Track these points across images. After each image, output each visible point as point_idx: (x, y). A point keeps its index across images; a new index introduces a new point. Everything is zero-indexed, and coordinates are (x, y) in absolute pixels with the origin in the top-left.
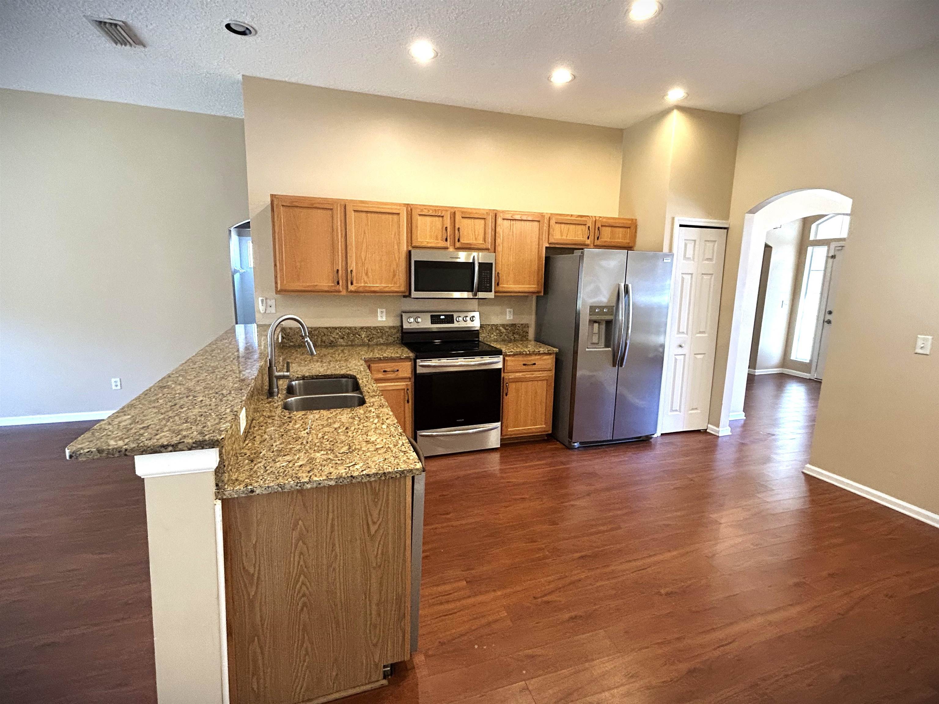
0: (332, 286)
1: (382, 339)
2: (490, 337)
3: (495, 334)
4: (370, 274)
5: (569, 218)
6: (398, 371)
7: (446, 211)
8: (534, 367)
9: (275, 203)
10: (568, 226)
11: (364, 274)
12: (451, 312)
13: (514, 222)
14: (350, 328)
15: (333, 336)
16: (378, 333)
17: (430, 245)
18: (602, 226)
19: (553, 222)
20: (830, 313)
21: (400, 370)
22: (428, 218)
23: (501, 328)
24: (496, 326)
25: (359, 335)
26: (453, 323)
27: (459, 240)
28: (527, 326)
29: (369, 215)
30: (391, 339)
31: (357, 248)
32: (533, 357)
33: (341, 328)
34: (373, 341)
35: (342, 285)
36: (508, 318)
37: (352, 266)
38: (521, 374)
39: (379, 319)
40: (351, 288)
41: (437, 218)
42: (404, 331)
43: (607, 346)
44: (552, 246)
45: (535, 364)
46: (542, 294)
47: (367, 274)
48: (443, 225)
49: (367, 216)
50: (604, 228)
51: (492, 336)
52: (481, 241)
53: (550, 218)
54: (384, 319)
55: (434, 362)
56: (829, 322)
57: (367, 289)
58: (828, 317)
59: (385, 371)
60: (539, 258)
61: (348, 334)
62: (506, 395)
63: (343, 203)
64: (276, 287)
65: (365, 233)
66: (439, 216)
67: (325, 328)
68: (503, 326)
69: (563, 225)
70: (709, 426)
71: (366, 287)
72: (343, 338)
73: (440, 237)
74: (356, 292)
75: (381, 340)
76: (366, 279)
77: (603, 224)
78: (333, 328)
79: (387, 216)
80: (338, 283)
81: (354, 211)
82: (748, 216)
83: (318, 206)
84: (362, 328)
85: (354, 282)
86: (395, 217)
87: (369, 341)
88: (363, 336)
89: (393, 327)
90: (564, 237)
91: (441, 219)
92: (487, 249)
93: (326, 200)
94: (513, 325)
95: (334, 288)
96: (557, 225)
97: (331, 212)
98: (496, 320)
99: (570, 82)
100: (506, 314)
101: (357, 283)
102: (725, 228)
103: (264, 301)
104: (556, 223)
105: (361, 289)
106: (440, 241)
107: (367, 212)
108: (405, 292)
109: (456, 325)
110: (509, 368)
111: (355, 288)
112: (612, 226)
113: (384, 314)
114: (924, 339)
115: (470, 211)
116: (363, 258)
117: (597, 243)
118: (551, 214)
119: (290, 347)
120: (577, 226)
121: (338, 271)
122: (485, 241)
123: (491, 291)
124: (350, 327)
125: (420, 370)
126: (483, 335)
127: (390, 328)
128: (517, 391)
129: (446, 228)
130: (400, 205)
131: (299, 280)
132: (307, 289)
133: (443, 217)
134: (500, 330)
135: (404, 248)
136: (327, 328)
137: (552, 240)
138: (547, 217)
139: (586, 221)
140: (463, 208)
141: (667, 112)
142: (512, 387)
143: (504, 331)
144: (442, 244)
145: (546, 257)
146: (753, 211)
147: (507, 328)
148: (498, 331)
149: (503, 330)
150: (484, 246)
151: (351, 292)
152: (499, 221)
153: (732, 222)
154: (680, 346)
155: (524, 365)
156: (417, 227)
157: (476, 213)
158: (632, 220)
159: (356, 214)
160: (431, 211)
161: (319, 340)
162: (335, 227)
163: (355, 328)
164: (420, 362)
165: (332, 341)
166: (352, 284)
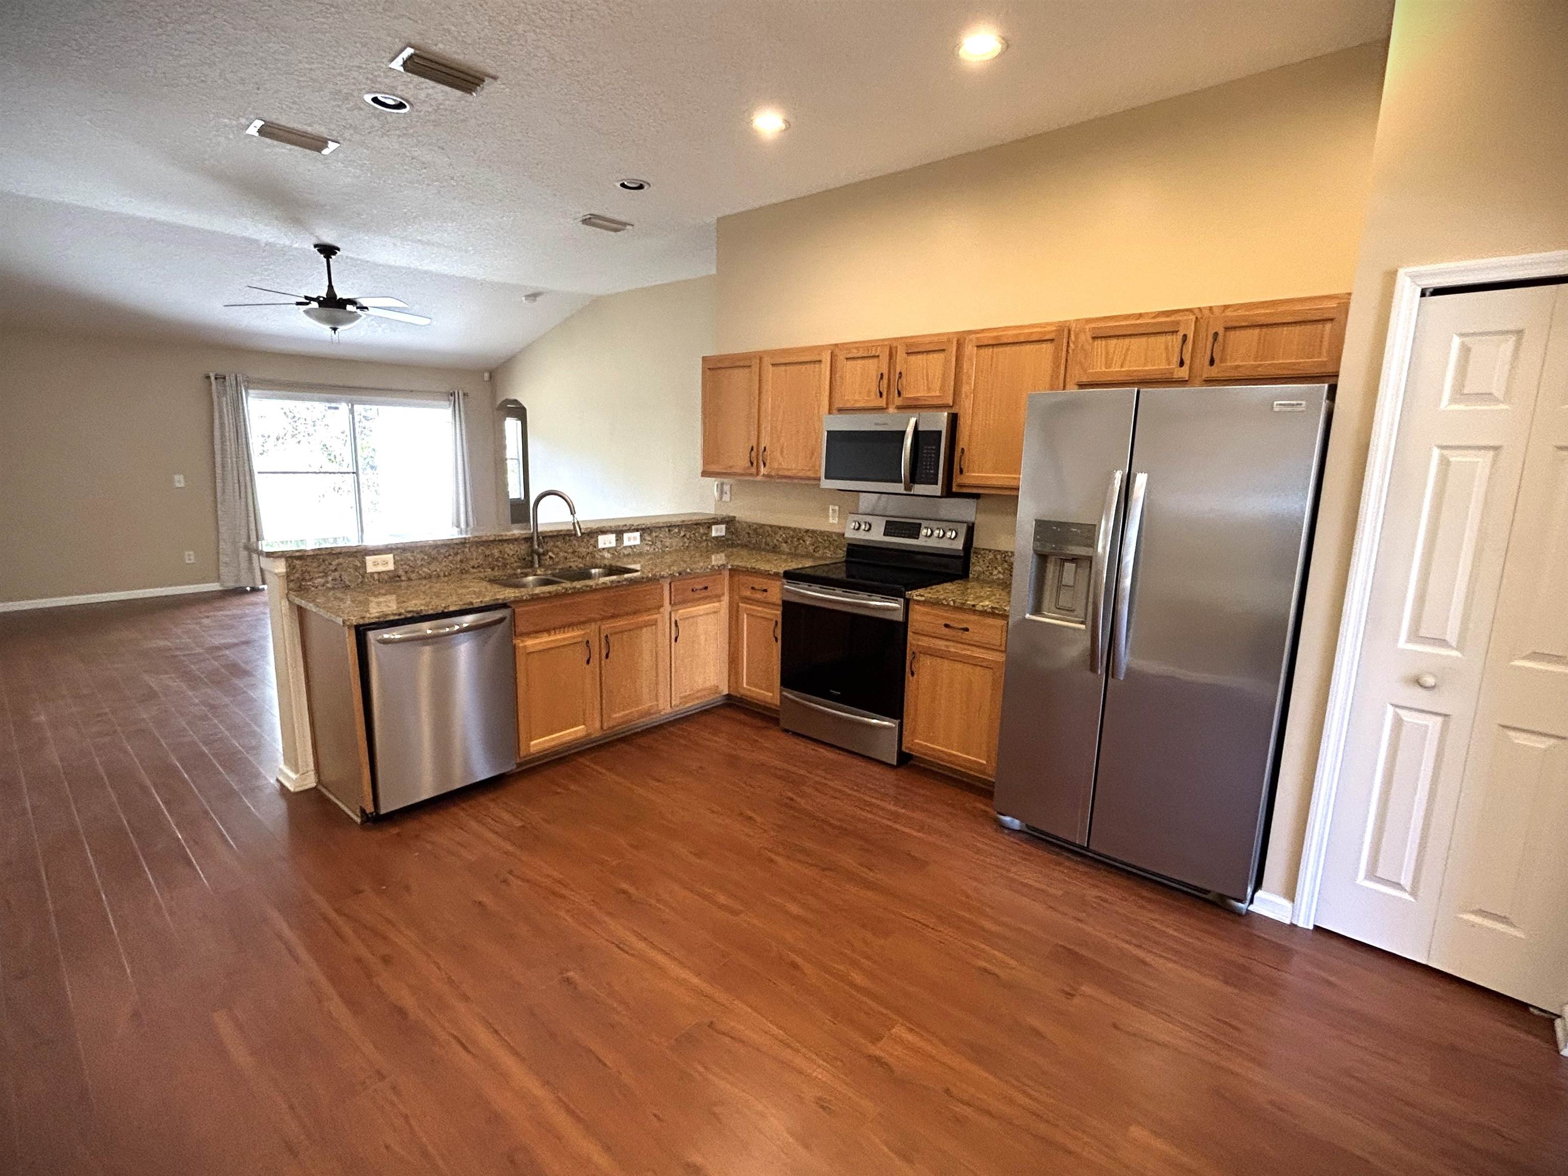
0: (747, 467)
1: (830, 551)
2: (991, 574)
4: (785, 452)
5: (1131, 322)
6: (766, 591)
7: (883, 346)
8: (966, 636)
10: (1127, 341)
11: (780, 456)
12: (918, 519)
13: (1000, 349)
14: (794, 530)
16: (825, 541)
17: (858, 405)
18: (1227, 329)
19: (1085, 337)
21: (769, 591)
22: (859, 362)
25: (804, 541)
26: (922, 538)
27: (900, 394)
29: (788, 368)
30: (840, 553)
31: (773, 416)
32: (966, 616)
33: (785, 528)
34: (818, 551)
35: (756, 467)
37: (766, 441)
38: (938, 642)
39: (831, 521)
40: (763, 471)
41: (870, 361)
42: (847, 541)
45: (967, 629)
47: (782, 452)
48: (878, 370)
49: (786, 371)
50: (1232, 334)
51: (995, 572)
52: (936, 394)
53: (1080, 329)
54: (836, 521)
57: (780, 472)
59: (753, 588)
61: (793, 537)
63: (759, 356)
65: (783, 394)
66: (874, 357)
67: (769, 525)
69: (1113, 342)
71: (780, 470)
72: (786, 542)
73: (872, 390)
76: (780, 459)
77: (1229, 324)
79: (808, 366)
80: (752, 465)
81: (773, 365)
83: (738, 364)
84: (807, 531)
86: (817, 367)
87: (814, 551)
88: (808, 543)
89: (843, 536)
90: (1115, 368)
91: (875, 360)
92: (947, 407)
95: (747, 471)
96: (1098, 342)
97: (748, 369)
101: (771, 465)
104: (1094, 338)
105: (774, 474)
106: (872, 397)
107: (787, 364)
109: (921, 541)
110: (917, 626)
111: (768, 471)
112: (1261, 326)
115: (920, 340)
116: (779, 430)
117: (1214, 372)
119: (738, 545)
120: (1152, 339)
121: (753, 448)
122: (943, 391)
123: (936, 483)
124: (795, 528)
126: (978, 568)
127: (839, 535)
129: (882, 374)
131: (719, 460)
133: (878, 356)
135: (826, 413)
136: (771, 526)
139: (1178, 323)
140: (907, 338)
144: (875, 402)
150: (941, 401)
152: (968, 351)
155: (946, 626)
156: (842, 379)
157: (930, 343)
158: (1329, 299)
159: (774, 368)
160: (863, 350)
162: (752, 389)
163: (800, 529)
164: (785, 584)
165: (775, 546)
166: (765, 466)
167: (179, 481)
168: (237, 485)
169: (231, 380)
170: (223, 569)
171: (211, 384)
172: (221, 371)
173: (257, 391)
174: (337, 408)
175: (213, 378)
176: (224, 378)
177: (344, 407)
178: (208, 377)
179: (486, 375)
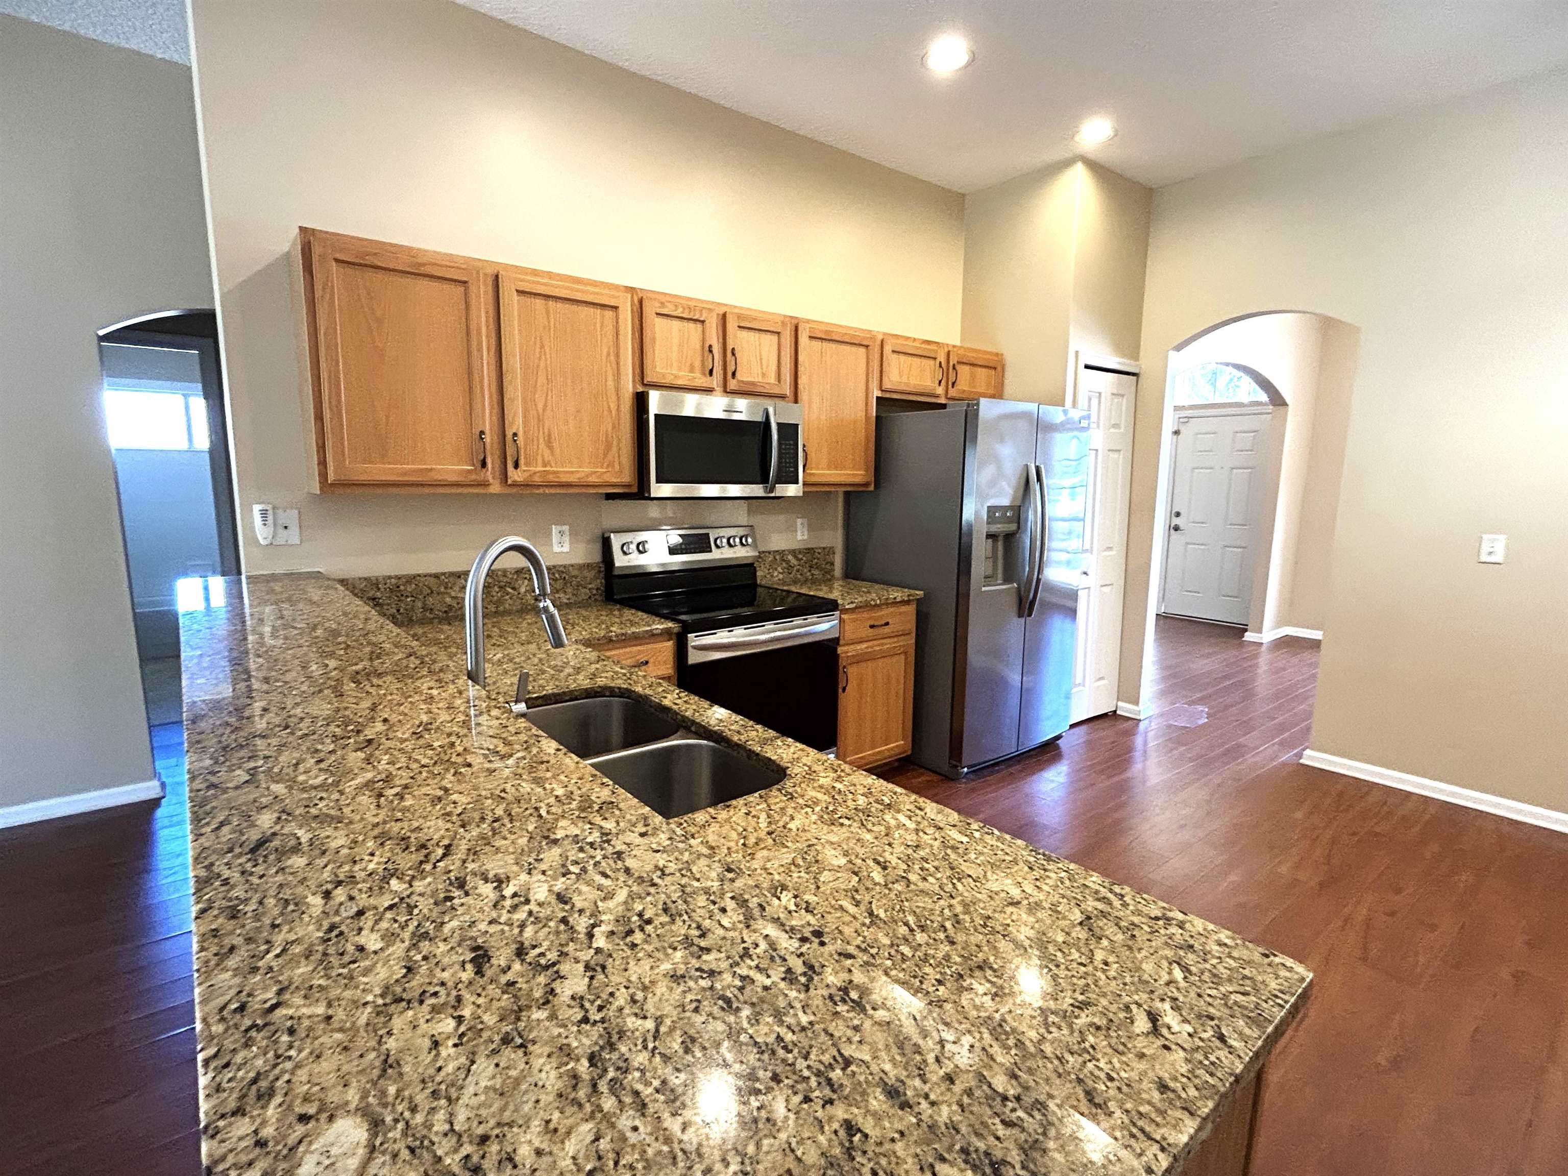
0: (469, 471)
1: (565, 593)
2: (772, 576)
3: (780, 569)
4: (555, 445)
5: (911, 344)
6: (647, 663)
7: (710, 310)
8: (886, 630)
9: (317, 250)
10: (910, 358)
11: (542, 446)
13: (828, 344)
15: (453, 594)
17: (679, 383)
18: (959, 363)
19: (888, 349)
20: (1178, 514)
21: (651, 661)
22: (676, 324)
23: (790, 557)
24: (781, 553)
25: (513, 589)
26: (711, 551)
27: (734, 374)
28: (831, 551)
29: (549, 303)
30: (584, 593)
31: (525, 379)
32: (885, 611)
35: (493, 468)
36: (799, 537)
37: (516, 423)
38: (864, 646)
39: (557, 549)
40: (515, 475)
41: (691, 325)
42: (616, 573)
43: (1007, 580)
44: (887, 395)
45: (887, 624)
46: (872, 488)
47: (549, 443)
48: (704, 340)
49: (546, 307)
50: (960, 367)
51: (775, 573)
52: (772, 379)
53: (882, 341)
54: (566, 548)
55: (722, 636)
56: (1176, 528)
57: (551, 477)
58: (1176, 521)
60: (867, 418)
62: (844, 689)
63: (491, 271)
64: (323, 475)
65: (542, 347)
66: (696, 321)
67: (430, 575)
68: (793, 552)
69: (902, 357)
70: (1120, 704)
71: (548, 472)
73: (697, 364)
74: (526, 485)
75: (562, 595)
76: (547, 453)
77: (959, 360)
78: (452, 574)
79: (591, 310)
80: (484, 464)
81: (518, 291)
82: (1172, 354)
83: (429, 270)
85: (522, 461)
86: (609, 314)
88: (522, 590)
89: (589, 565)
90: (905, 380)
91: (699, 325)
92: (783, 397)
93: (451, 261)
94: (810, 551)
95: (474, 477)
96: (895, 356)
97: (463, 289)
98: (779, 541)
99: (966, 67)
100: (796, 531)
101: (527, 464)
102: (1134, 374)
103: (270, 512)
104: (894, 351)
105: (537, 479)
106: (698, 374)
107: (547, 297)
108: (629, 486)
109: (716, 555)
110: (849, 635)
111: (527, 474)
112: (972, 364)
113: (567, 538)
114: (1493, 540)
115: (754, 314)
116: (540, 406)
117: (953, 393)
118: (884, 334)
120: (923, 360)
121: (482, 433)
122: (779, 381)
123: (796, 482)
125: (694, 658)
126: (762, 573)
127: (582, 567)
128: (861, 680)
129: (710, 346)
130: (616, 287)
131: (383, 457)
132: (406, 478)
133: (703, 322)
134: (788, 562)
135: (629, 387)
136: (436, 576)
137: (887, 385)
138: (880, 337)
139: (936, 352)
140: (740, 307)
141: (1067, 163)
142: (852, 671)
143: (796, 563)
144: (702, 381)
145: (877, 417)
146: (1179, 348)
147: (800, 556)
148: (784, 565)
149: (794, 561)
150: (777, 391)
151: (515, 485)
152: (803, 339)
153: (1145, 364)
154: (1085, 573)
155: (872, 627)
156: (654, 339)
157: (763, 320)
158: (997, 355)
159: (522, 298)
160: (680, 310)
161: (420, 604)
162: (473, 326)
164: (694, 640)
165: (450, 607)
166: (516, 466)
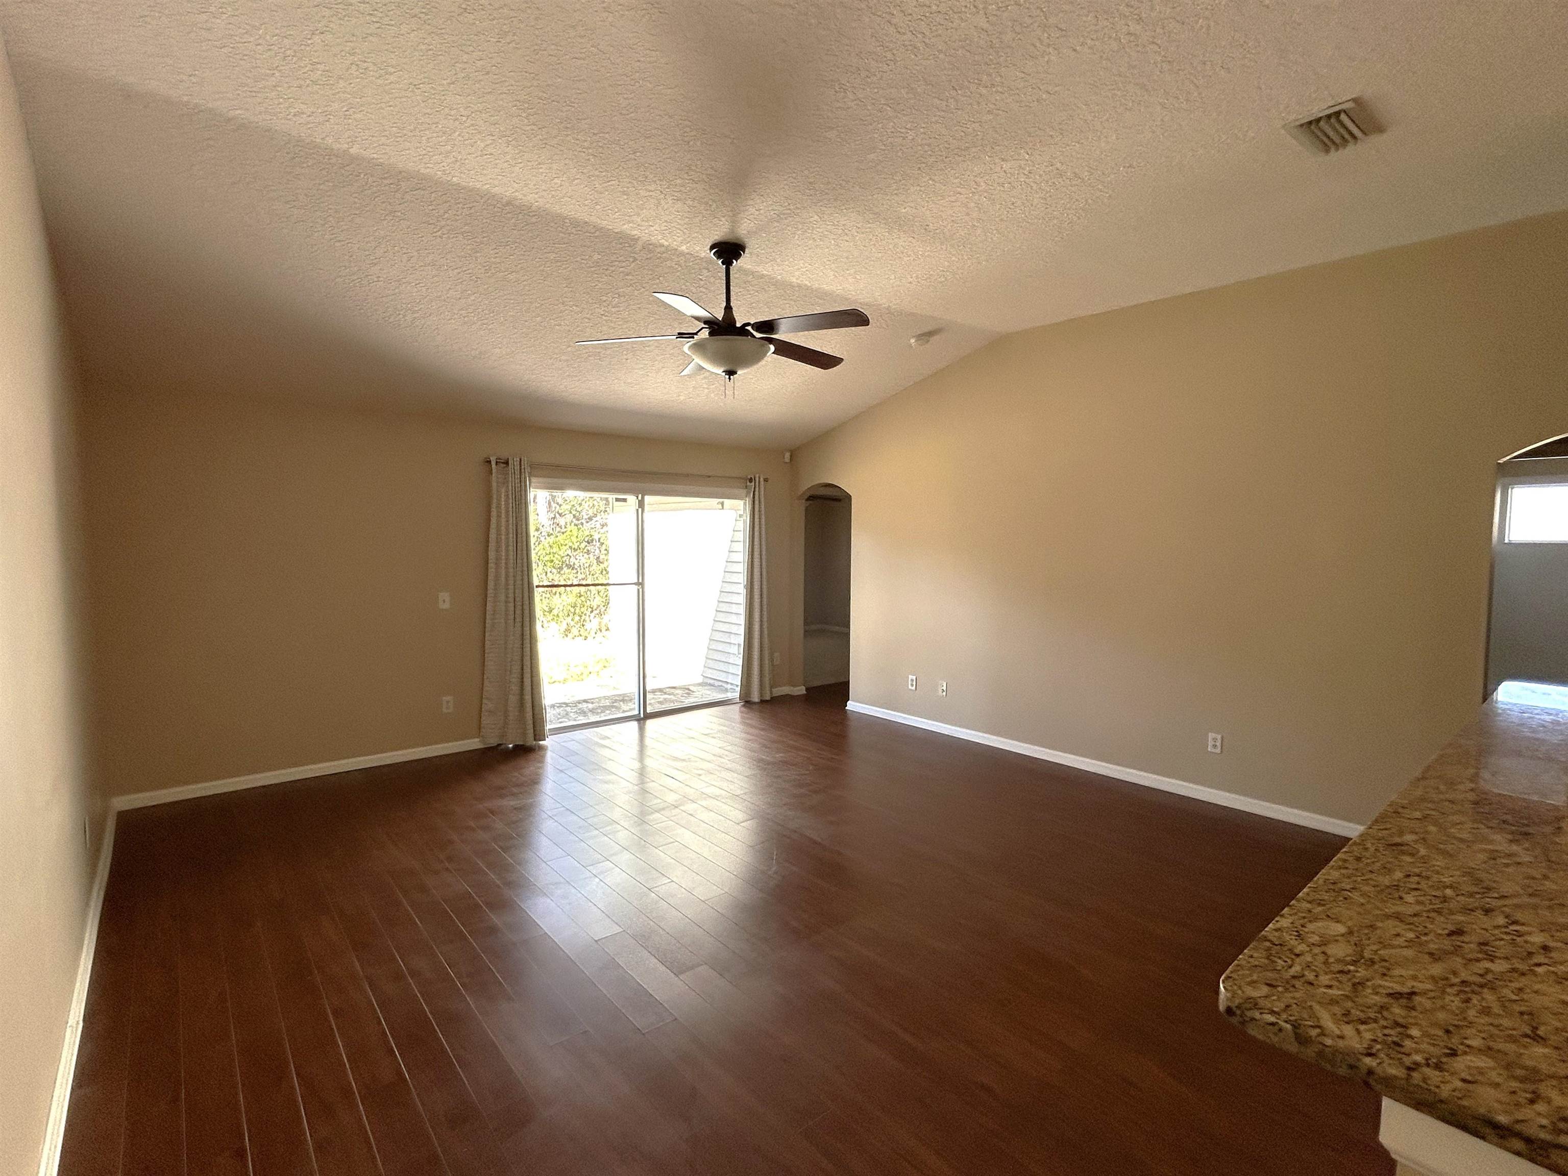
167: (445, 601)
168: (512, 605)
169: (514, 464)
170: (486, 720)
171: (491, 472)
172: (504, 455)
173: (541, 479)
174: (625, 500)
175: (493, 463)
176: (507, 463)
177: (632, 499)
178: (490, 462)
179: (787, 455)
